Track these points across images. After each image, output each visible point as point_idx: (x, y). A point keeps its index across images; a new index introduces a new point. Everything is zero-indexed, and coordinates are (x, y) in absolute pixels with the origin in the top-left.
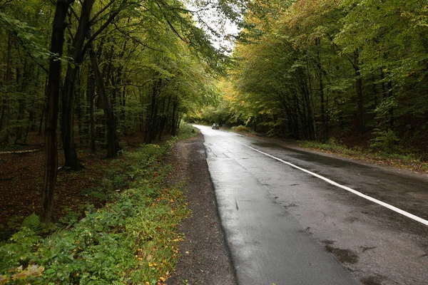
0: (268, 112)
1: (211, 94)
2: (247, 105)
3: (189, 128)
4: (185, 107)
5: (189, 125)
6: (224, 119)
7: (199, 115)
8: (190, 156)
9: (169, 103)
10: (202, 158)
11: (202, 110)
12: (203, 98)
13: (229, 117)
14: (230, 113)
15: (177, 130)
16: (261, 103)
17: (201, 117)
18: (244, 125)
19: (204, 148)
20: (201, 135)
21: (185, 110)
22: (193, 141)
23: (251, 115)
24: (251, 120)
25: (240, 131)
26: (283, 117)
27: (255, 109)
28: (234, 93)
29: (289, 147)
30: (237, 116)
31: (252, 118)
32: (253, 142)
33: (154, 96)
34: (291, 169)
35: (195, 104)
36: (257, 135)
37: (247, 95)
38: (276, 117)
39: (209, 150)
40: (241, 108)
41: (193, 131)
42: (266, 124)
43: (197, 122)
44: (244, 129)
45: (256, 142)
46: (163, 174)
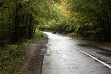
0: (91, 24)
1: (54, 13)
2: (77, 20)
3: (40, 34)
4: (38, 21)
5: (41, 32)
6: (63, 29)
7: (47, 26)
8: (35, 52)
9: (27, 18)
10: (42, 54)
11: (49, 23)
12: (49, 15)
13: (66, 27)
14: (66, 24)
15: (33, 35)
16: (85, 19)
17: (49, 27)
18: (75, 32)
19: (46, 47)
20: (47, 39)
21: (38, 23)
22: (40, 43)
23: (79, 26)
24: (79, 30)
25: (72, 36)
26: (100, 27)
27: (82, 23)
28: (68, 12)
29: (100, 47)
30: (71, 27)
31: (80, 28)
32: (78, 44)
33: (16, 14)
34: (94, 62)
35: (44, 19)
36: (82, 39)
37: (76, 14)
38: (95, 28)
39: (48, 49)
40: (73, 22)
41: (42, 36)
42: (88, 32)
43: (47, 30)
44: (75, 35)
45: (80, 44)
46: (13, 64)
